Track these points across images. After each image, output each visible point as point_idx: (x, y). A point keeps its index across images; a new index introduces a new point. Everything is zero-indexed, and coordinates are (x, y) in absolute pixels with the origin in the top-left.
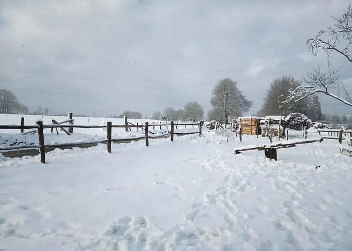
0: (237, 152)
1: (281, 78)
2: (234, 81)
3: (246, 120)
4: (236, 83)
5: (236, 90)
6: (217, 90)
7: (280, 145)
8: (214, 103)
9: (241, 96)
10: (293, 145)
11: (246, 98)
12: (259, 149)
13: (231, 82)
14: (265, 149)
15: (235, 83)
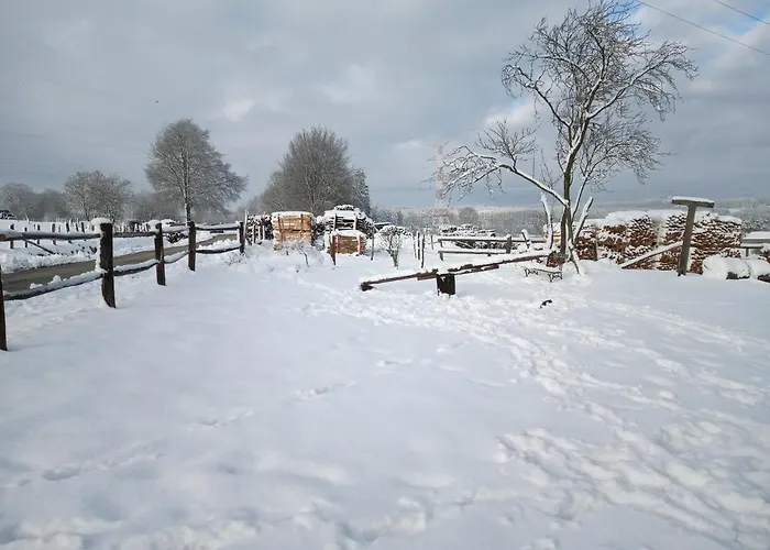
0: (366, 287)
1: (309, 131)
2: (203, 128)
3: (290, 219)
4: (207, 132)
5: (209, 150)
6: (160, 147)
7: (469, 266)
8: (154, 175)
9: (220, 164)
10: (495, 266)
11: (231, 170)
12: (420, 276)
13: (195, 129)
14: (438, 277)
15: (206, 134)
